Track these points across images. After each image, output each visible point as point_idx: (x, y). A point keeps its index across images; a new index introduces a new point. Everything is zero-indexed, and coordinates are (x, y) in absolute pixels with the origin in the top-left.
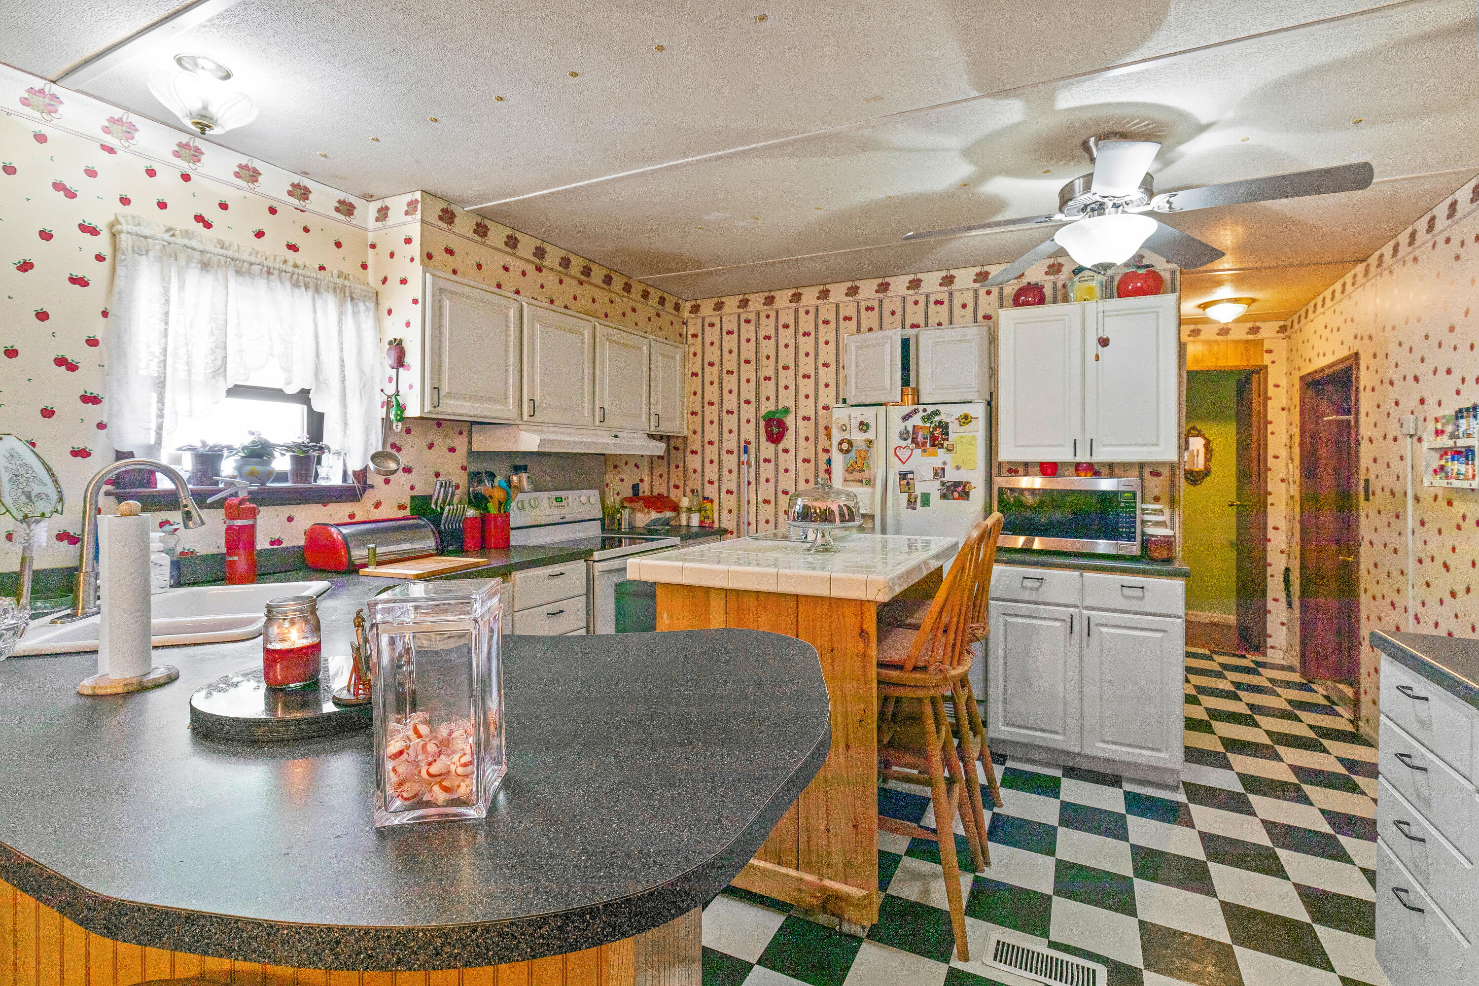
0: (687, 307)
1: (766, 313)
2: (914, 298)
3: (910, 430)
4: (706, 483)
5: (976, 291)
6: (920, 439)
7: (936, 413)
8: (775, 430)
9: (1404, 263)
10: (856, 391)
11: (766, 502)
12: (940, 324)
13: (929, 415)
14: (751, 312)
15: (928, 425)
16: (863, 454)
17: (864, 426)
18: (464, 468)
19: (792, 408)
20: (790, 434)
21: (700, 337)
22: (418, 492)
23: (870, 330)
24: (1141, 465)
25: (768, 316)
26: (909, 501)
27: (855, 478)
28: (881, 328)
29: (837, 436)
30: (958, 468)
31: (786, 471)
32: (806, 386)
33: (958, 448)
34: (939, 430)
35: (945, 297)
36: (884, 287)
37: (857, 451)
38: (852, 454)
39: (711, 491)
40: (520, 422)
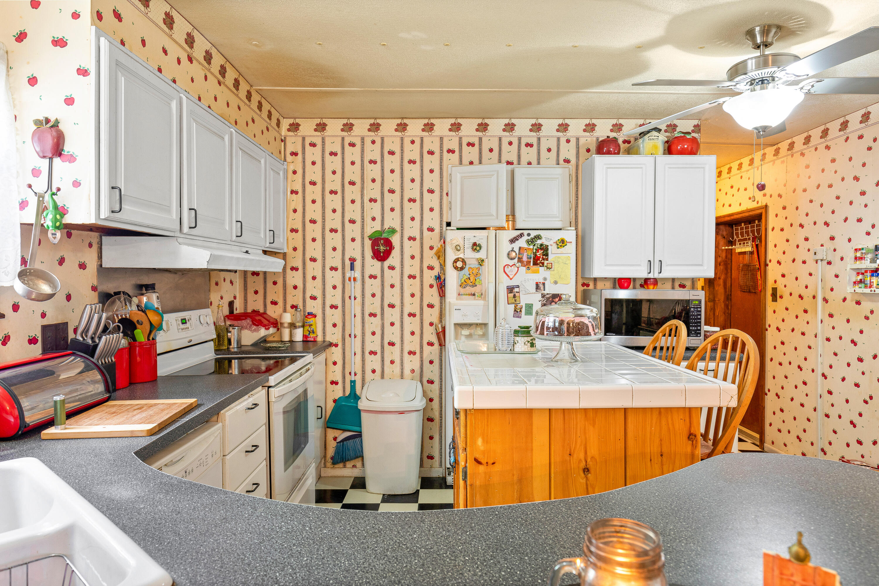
0: (285, 124)
1: (371, 139)
2: (508, 139)
3: (517, 250)
4: (308, 299)
5: (559, 139)
6: (525, 259)
7: (538, 237)
8: (382, 248)
9: (816, 149)
10: (461, 216)
11: (372, 315)
12: (530, 163)
13: (532, 239)
14: (356, 136)
15: (531, 247)
16: (475, 272)
17: (476, 247)
18: (94, 289)
19: (398, 228)
20: (395, 253)
21: (300, 156)
22: (49, 320)
23: (471, 163)
24: (673, 280)
25: (373, 142)
26: (515, 310)
27: (468, 292)
28: (480, 163)
29: (451, 256)
30: (556, 283)
31: (392, 286)
32: (411, 210)
33: (555, 266)
34: (541, 252)
35: (534, 141)
36: (483, 127)
37: (470, 268)
38: (466, 271)
39: (312, 307)
40: (178, 234)
